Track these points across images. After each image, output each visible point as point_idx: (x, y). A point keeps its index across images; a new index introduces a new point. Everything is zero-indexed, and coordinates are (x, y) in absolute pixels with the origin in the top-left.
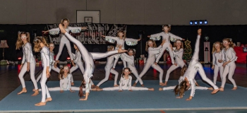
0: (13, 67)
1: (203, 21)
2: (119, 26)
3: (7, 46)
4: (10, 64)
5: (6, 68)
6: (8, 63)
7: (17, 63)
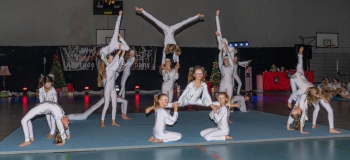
0: (16, 100)
1: (244, 43)
2: (148, 48)
3: (8, 73)
4: (13, 96)
5: (7, 102)
6: (10, 94)
7: (21, 94)
